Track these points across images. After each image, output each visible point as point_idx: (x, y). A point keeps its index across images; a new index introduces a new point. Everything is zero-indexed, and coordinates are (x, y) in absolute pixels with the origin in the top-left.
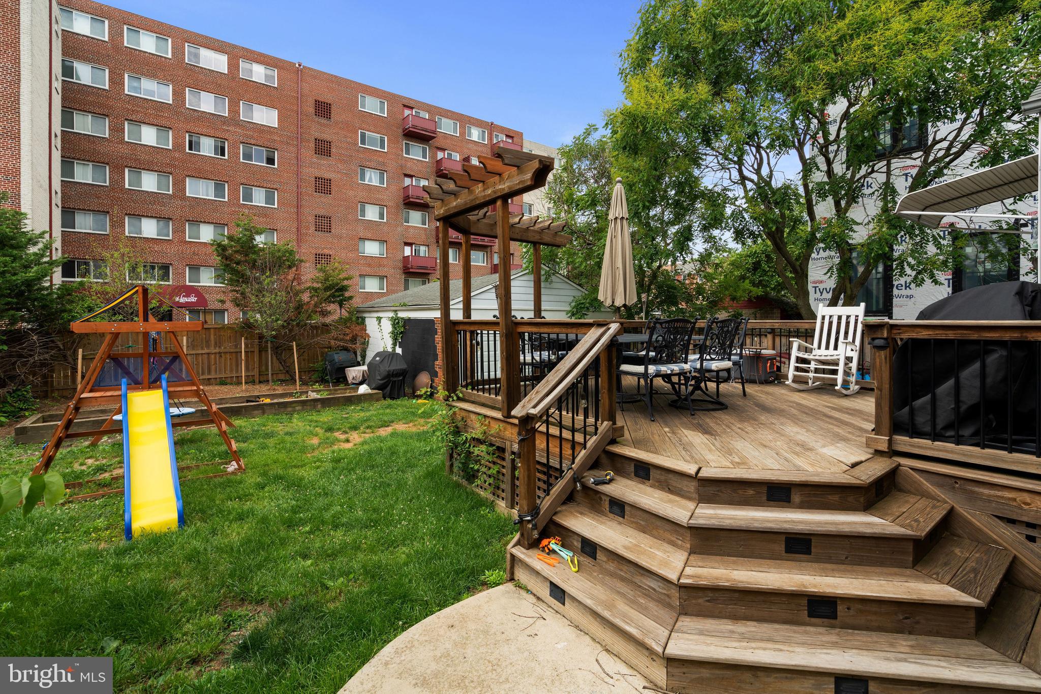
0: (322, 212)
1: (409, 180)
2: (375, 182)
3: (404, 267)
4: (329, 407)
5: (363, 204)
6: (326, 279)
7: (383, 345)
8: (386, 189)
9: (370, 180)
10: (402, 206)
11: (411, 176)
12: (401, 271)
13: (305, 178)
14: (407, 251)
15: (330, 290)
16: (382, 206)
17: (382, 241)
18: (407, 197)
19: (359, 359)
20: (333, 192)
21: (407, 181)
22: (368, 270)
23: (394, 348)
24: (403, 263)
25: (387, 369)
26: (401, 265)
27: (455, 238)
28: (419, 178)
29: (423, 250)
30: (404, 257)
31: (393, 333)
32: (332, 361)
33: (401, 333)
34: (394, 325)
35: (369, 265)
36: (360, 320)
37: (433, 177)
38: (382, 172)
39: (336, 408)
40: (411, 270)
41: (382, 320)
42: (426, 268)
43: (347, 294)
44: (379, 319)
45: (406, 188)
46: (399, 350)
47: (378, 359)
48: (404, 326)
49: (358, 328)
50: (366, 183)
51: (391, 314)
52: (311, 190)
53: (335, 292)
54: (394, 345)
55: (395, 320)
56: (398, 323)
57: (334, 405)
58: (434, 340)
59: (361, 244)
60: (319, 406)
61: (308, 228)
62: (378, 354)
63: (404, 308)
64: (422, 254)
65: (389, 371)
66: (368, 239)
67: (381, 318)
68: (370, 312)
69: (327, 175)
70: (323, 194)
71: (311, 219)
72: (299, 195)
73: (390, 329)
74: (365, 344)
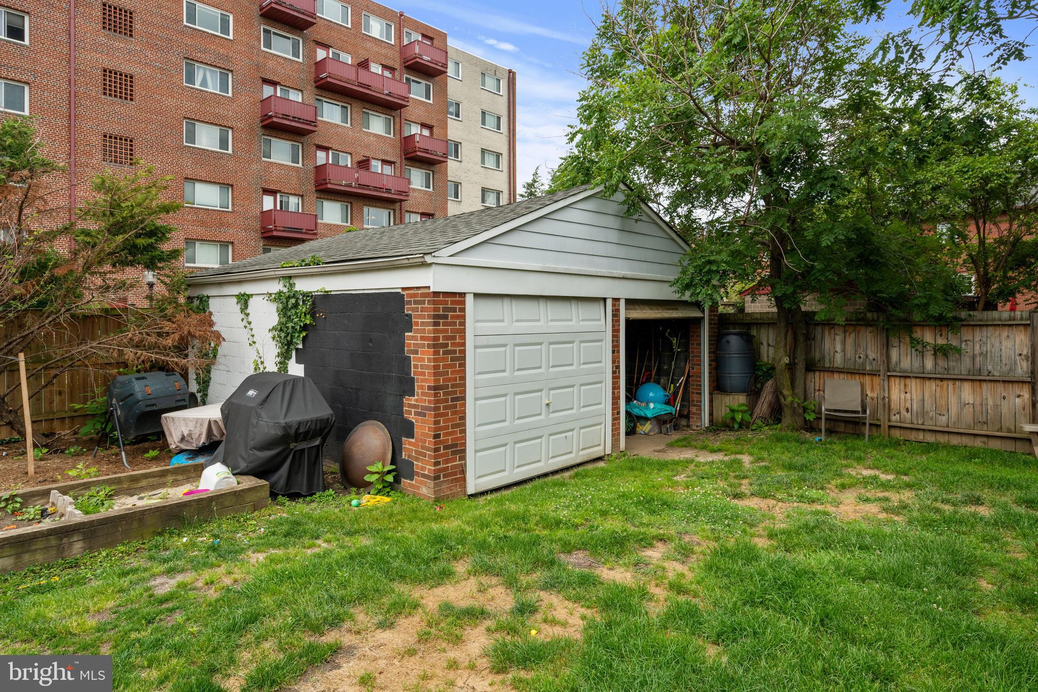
0: (116, 130)
1: (272, 89)
2: (213, 87)
3: (263, 228)
4: (112, 544)
5: (192, 121)
6: (115, 206)
7: (254, 356)
8: (232, 100)
9: (204, 83)
10: (259, 131)
11: (274, 84)
12: (259, 235)
13: (82, 67)
14: (268, 203)
15: (125, 232)
16: (224, 128)
17: (225, 185)
18: (265, 117)
19: (194, 387)
20: (137, 97)
21: (268, 91)
22: (200, 231)
23: (283, 365)
24: (262, 221)
25: (282, 421)
26: (257, 225)
27: (346, 186)
28: (287, 87)
29: (293, 203)
30: (262, 212)
31: (281, 328)
32: (127, 398)
33: (305, 327)
34: (284, 311)
35: (203, 223)
36: (196, 303)
37: (310, 88)
38: (225, 71)
39: (135, 544)
40: (275, 233)
41: (252, 302)
42: (298, 230)
43: (166, 247)
44: (244, 300)
45: (265, 102)
46: (296, 369)
47: (251, 393)
48: (312, 313)
49: (194, 319)
50: (197, 86)
51: (276, 287)
52: (96, 90)
53: (138, 236)
54: (285, 356)
55: (289, 298)
56: (296, 306)
57: (127, 536)
58: (403, 345)
59: (188, 186)
60: (78, 547)
61: (90, 155)
62: (249, 382)
63: (313, 269)
64: (292, 208)
65: (287, 427)
66: (201, 181)
67: (250, 296)
68: (220, 284)
69: (126, 68)
70: (117, 99)
71: (97, 140)
72: (72, 98)
73: (273, 319)
74: (209, 357)
